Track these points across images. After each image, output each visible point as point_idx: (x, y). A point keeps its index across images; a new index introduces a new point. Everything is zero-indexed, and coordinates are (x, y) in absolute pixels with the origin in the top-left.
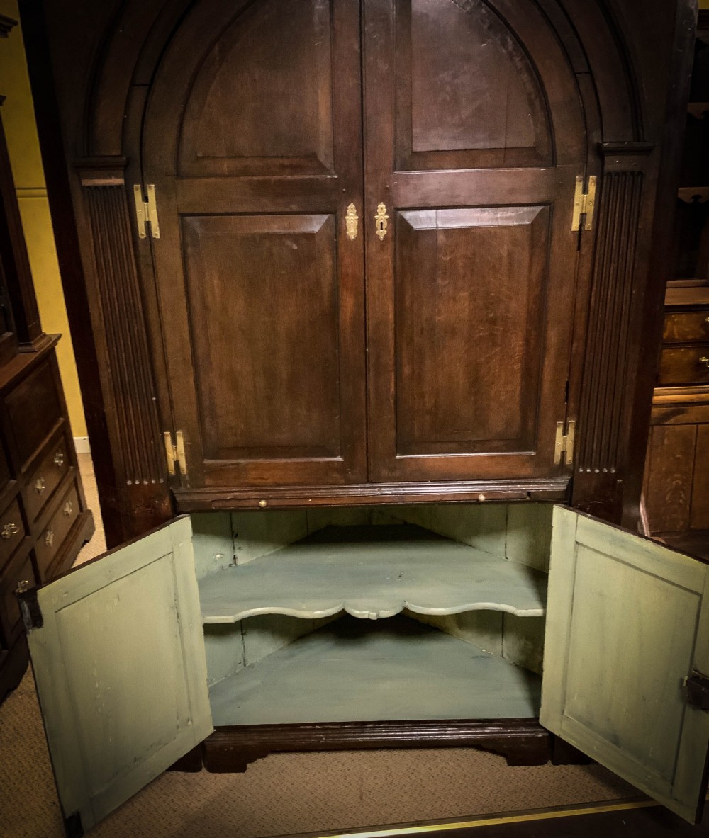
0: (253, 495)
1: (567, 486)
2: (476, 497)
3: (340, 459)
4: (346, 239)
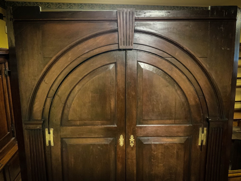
4: (120, 146)
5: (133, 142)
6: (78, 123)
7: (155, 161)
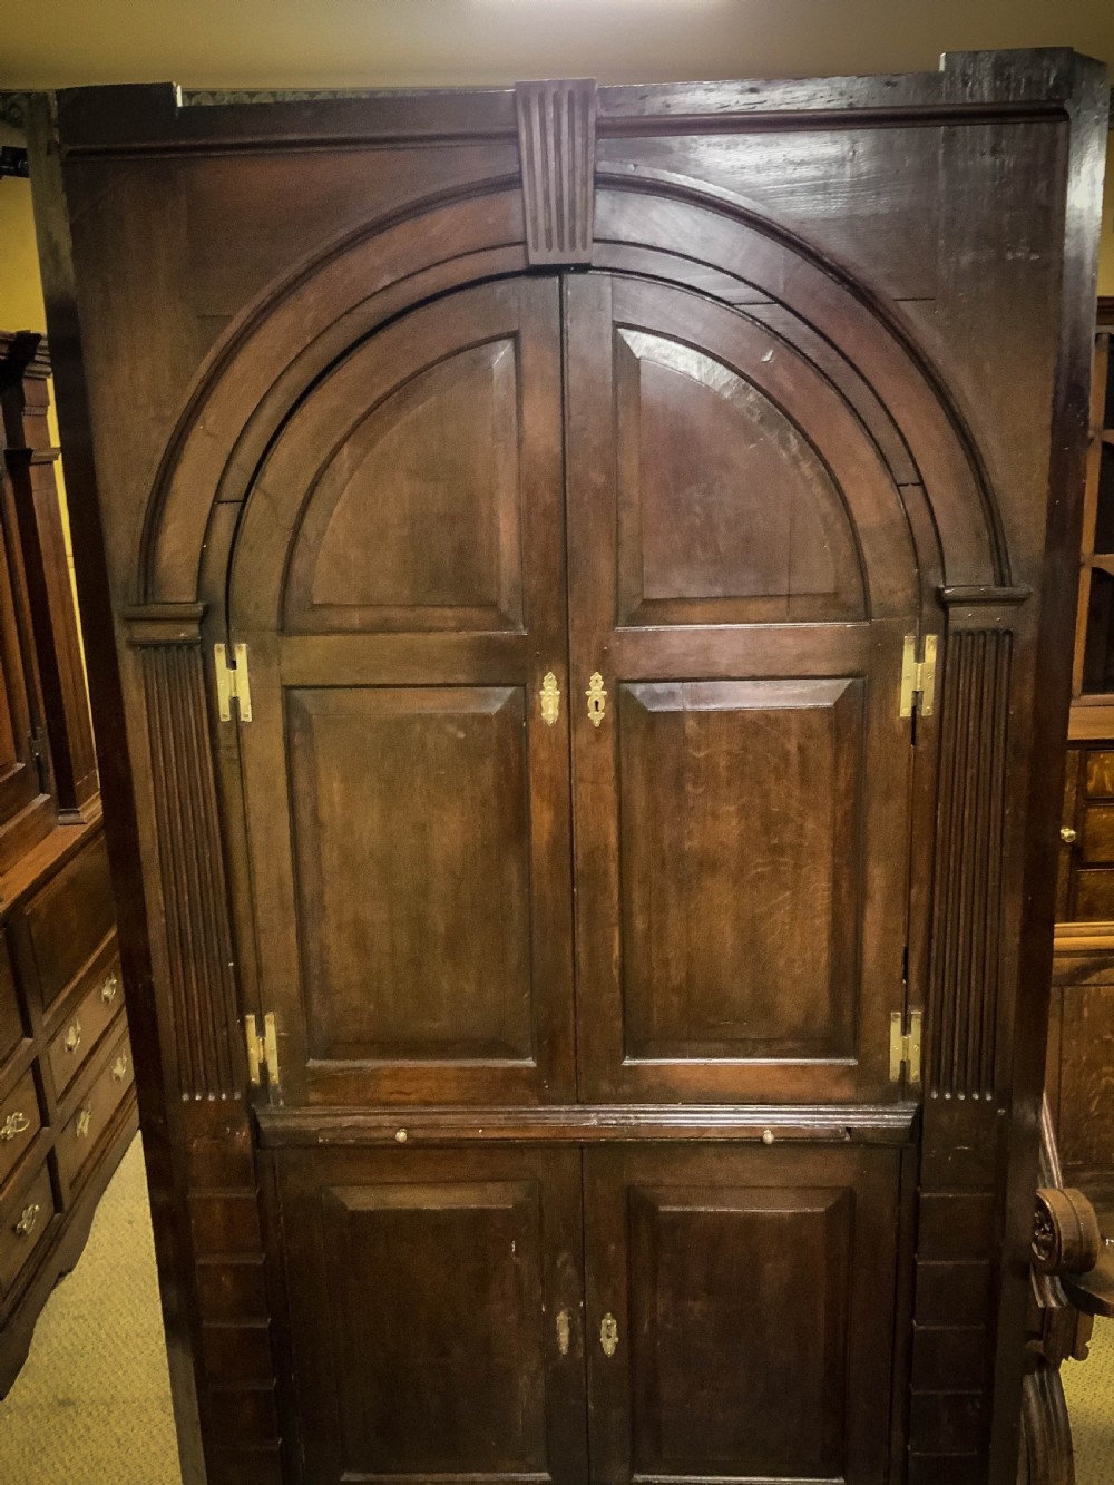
0: (386, 1120)
1: (914, 1120)
2: (759, 1134)
3: (530, 1063)
4: (542, 723)
5: (602, 705)
6: (356, 618)
7: (701, 790)
